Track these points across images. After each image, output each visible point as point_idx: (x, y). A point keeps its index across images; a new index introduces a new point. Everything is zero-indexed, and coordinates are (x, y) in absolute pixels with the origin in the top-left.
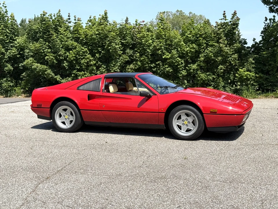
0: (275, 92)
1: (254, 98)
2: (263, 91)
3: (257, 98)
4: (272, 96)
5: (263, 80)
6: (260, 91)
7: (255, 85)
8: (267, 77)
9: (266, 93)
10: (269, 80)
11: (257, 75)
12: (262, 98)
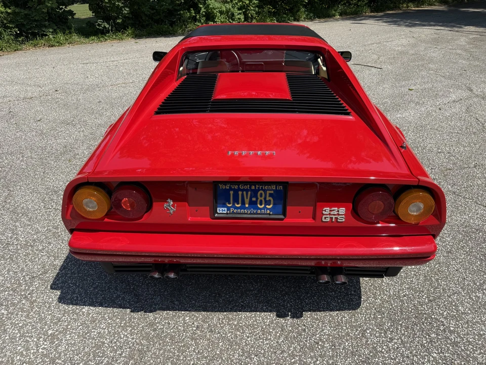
0: (47, 37)
1: (15, 50)
2: (27, 37)
3: (21, 50)
4: (44, 45)
5: (22, 18)
6: (22, 38)
7: (11, 28)
8: (26, 12)
9: (32, 40)
10: (32, 17)
11: (9, 11)
12: (29, 49)
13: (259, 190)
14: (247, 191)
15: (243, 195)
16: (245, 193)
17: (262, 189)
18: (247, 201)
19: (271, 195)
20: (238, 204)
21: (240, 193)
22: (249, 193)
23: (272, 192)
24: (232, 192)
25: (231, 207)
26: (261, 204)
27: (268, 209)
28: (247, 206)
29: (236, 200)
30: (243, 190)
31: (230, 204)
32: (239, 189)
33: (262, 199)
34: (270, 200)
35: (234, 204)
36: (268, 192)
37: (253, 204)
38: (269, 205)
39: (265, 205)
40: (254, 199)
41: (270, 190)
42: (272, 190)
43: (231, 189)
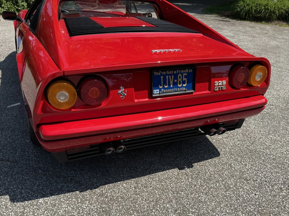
13: (178, 74)
14: (171, 75)
15: (169, 78)
16: (170, 76)
17: (180, 73)
18: (171, 82)
19: (185, 77)
20: (166, 85)
21: (167, 77)
22: (173, 76)
23: (186, 74)
24: (162, 77)
25: (162, 88)
26: (180, 84)
27: (184, 87)
28: (172, 86)
29: (165, 83)
30: (169, 75)
31: (161, 86)
32: (167, 75)
33: (181, 80)
34: (185, 81)
35: (163, 86)
36: (184, 75)
37: (175, 84)
38: (185, 84)
39: (182, 84)
40: (176, 81)
41: (185, 73)
42: (186, 73)
43: (161, 75)
